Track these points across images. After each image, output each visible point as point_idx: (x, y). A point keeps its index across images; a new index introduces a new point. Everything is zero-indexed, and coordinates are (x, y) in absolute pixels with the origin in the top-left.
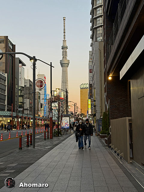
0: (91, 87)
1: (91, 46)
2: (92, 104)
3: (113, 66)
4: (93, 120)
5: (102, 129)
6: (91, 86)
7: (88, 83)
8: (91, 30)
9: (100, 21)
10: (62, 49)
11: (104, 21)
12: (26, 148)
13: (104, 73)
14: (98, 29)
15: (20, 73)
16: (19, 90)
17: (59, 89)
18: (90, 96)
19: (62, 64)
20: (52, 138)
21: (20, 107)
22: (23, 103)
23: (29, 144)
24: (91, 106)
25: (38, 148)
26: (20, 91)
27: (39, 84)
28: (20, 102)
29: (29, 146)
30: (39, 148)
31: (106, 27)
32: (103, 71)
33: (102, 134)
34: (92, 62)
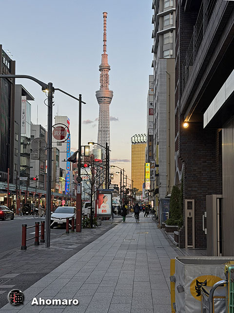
0: (151, 141)
1: (152, 66)
2: (151, 172)
3: (192, 104)
4: (154, 201)
5: (170, 215)
6: (150, 138)
7: (146, 134)
8: (153, 38)
9: (170, 22)
10: (100, 70)
11: (176, 21)
12: (33, 248)
13: (176, 116)
14: (166, 36)
15: (24, 113)
16: (22, 143)
17: (93, 143)
18: (149, 157)
19: (100, 99)
20: (80, 231)
21: (22, 175)
22: (28, 167)
23: (39, 241)
24: (151, 175)
25: (55, 247)
26: (22, 146)
27: (59, 133)
28: (23, 166)
29: (38, 244)
30: (57, 248)
31: (182, 33)
32: (174, 112)
33: (168, 225)
34: (155, 95)
